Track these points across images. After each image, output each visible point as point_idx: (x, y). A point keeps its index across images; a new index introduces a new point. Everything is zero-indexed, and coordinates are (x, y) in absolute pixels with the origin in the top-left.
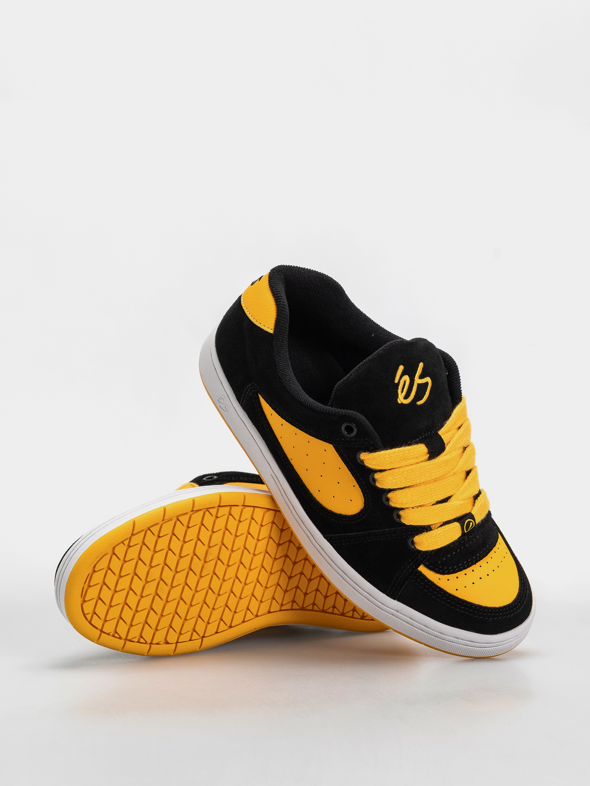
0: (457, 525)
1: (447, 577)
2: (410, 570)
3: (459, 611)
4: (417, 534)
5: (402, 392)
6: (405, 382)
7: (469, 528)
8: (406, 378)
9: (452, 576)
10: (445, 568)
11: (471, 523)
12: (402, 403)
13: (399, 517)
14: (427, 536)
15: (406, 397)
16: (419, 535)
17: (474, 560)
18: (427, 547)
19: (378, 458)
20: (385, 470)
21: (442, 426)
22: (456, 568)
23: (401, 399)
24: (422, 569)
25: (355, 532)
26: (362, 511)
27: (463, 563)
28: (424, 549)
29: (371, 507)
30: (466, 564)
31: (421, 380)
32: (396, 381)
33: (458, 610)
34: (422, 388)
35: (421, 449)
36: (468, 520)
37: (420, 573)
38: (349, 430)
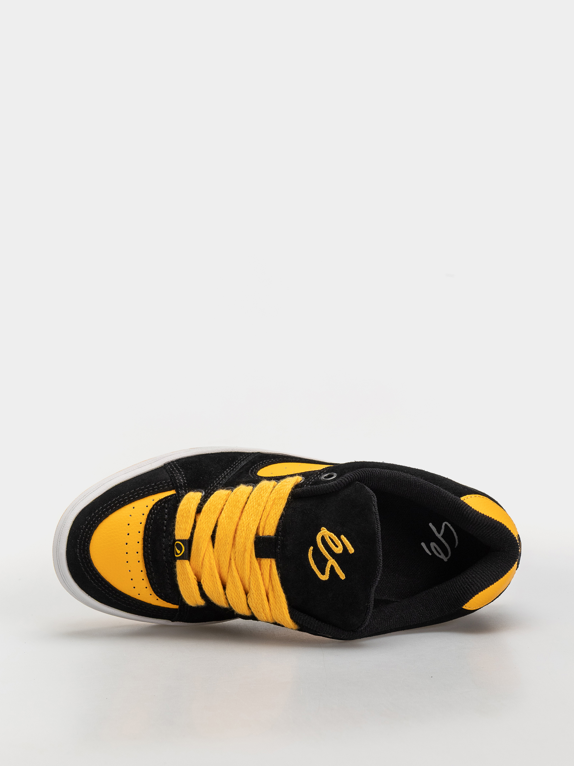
0: (187, 537)
1: (150, 507)
6: (337, 546)
7: (176, 548)
8: (339, 550)
9: (147, 511)
10: (158, 508)
11: (178, 552)
12: (320, 531)
15: (323, 539)
17: (148, 538)
21: (278, 568)
23: (324, 532)
24: (172, 492)
31: (330, 566)
32: (342, 537)
34: (321, 562)
35: (270, 530)
36: (184, 550)
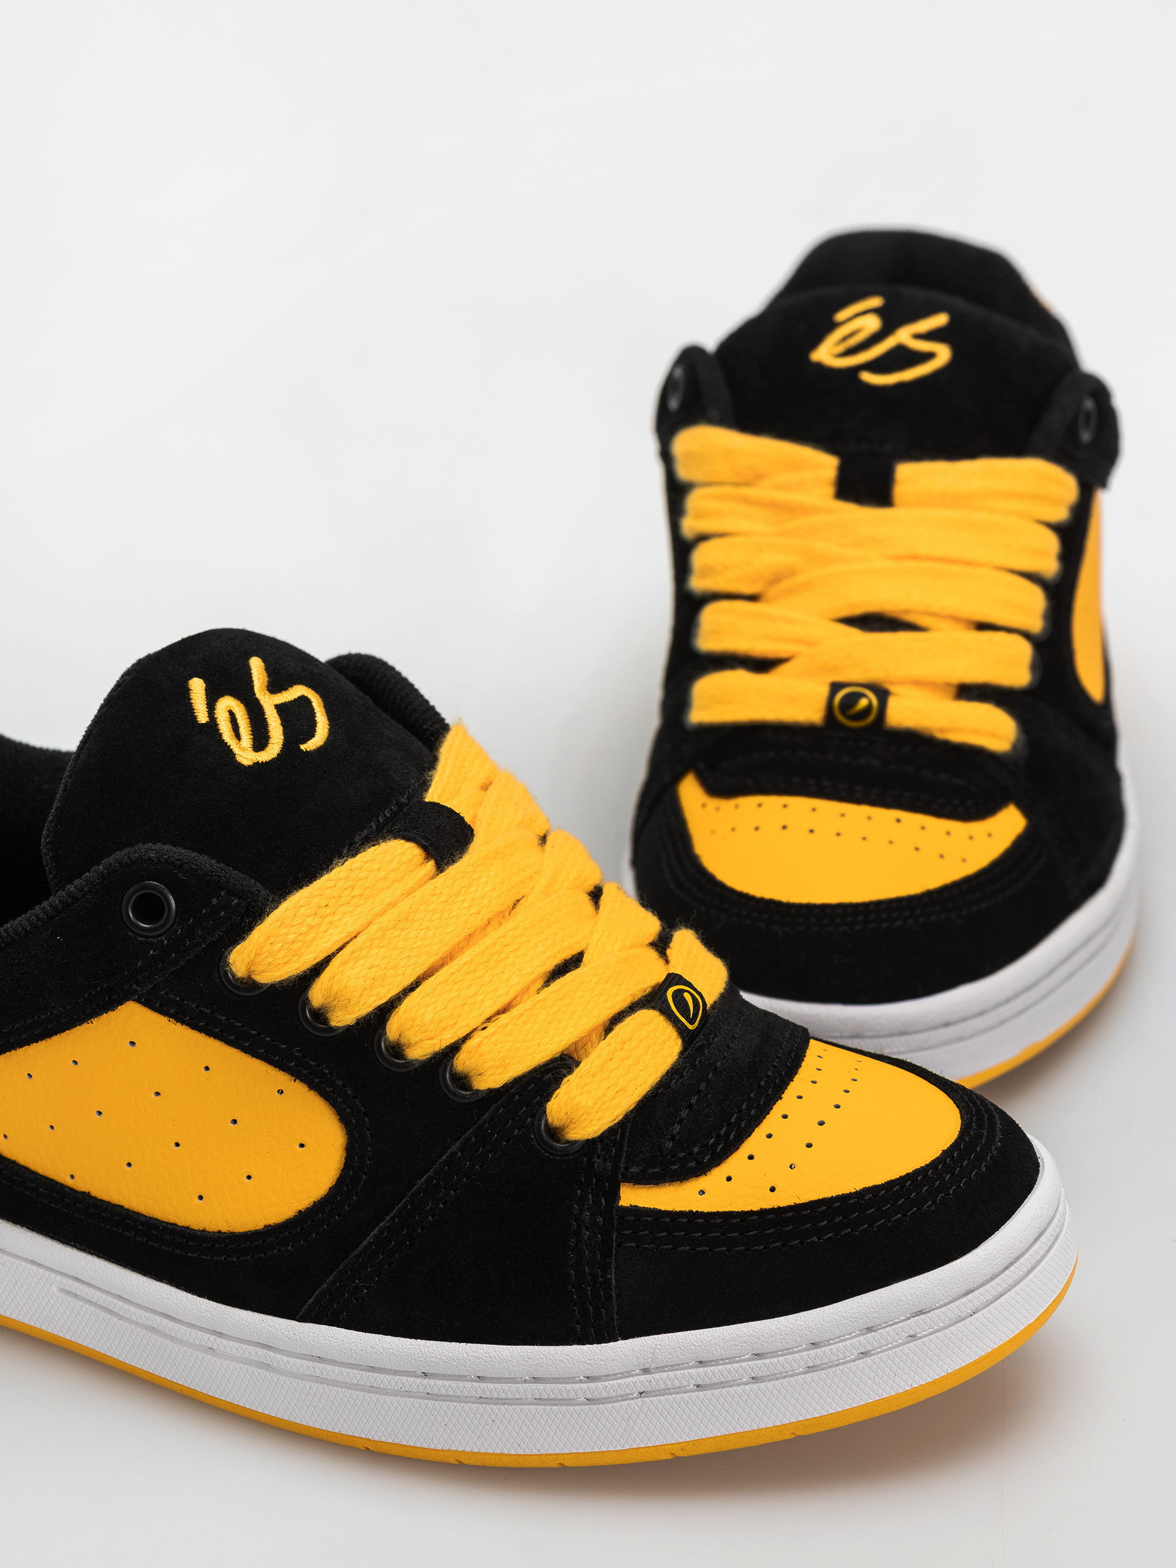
0: (648, 1018)
1: (717, 1174)
2: (600, 1219)
3: (819, 1239)
4: (548, 1097)
5: (238, 736)
6: (232, 717)
7: (691, 1011)
8: (230, 704)
9: (735, 1163)
10: (696, 1150)
11: (687, 996)
12: (256, 764)
13: (463, 1081)
14: (577, 1080)
15: (260, 741)
16: (554, 1096)
18: (600, 1114)
19: (283, 931)
20: (327, 961)
22: (728, 1134)
24: (631, 1196)
25: (374, 1227)
26: (351, 1150)
27: (740, 1111)
28: (596, 1128)
29: (365, 1114)
30: (749, 1108)
31: (277, 695)
32: (203, 719)
33: (815, 1239)
36: (670, 991)
37: (635, 1211)
38: (151, 908)
